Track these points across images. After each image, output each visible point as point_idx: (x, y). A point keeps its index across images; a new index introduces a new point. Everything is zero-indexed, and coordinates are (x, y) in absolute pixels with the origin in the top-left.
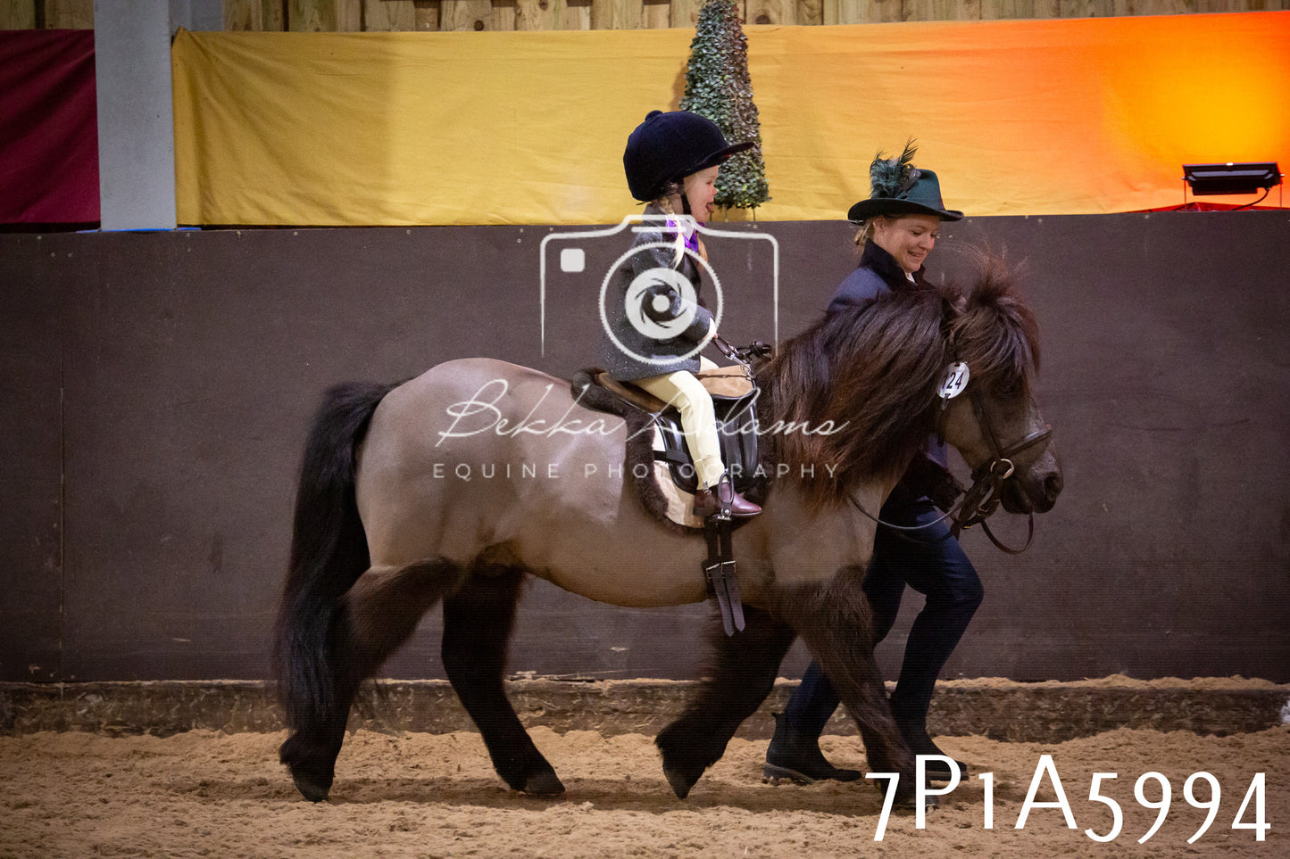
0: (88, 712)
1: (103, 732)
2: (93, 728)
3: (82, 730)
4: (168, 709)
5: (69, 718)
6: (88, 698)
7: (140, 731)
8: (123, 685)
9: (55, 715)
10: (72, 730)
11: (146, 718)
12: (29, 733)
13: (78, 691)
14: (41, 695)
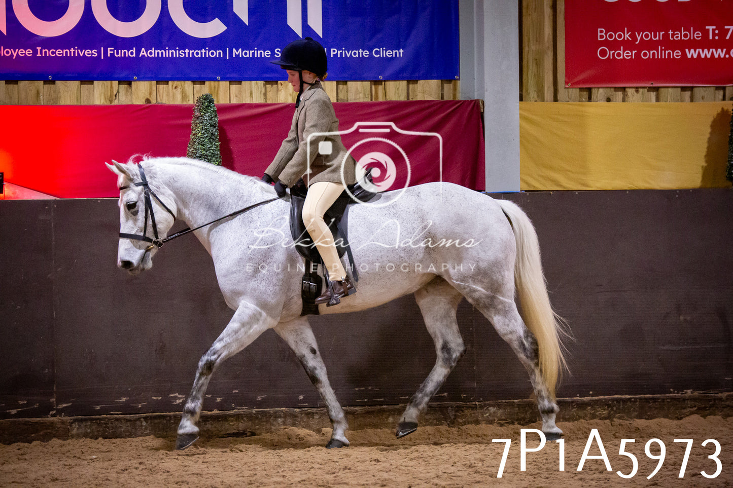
0: (489, 415)
1: (495, 424)
2: (491, 422)
3: (486, 423)
4: (526, 412)
5: (480, 418)
6: (489, 408)
7: (513, 423)
8: (505, 402)
9: (474, 417)
10: (482, 424)
11: (516, 417)
12: (462, 425)
13: (485, 405)
14: (468, 407)
